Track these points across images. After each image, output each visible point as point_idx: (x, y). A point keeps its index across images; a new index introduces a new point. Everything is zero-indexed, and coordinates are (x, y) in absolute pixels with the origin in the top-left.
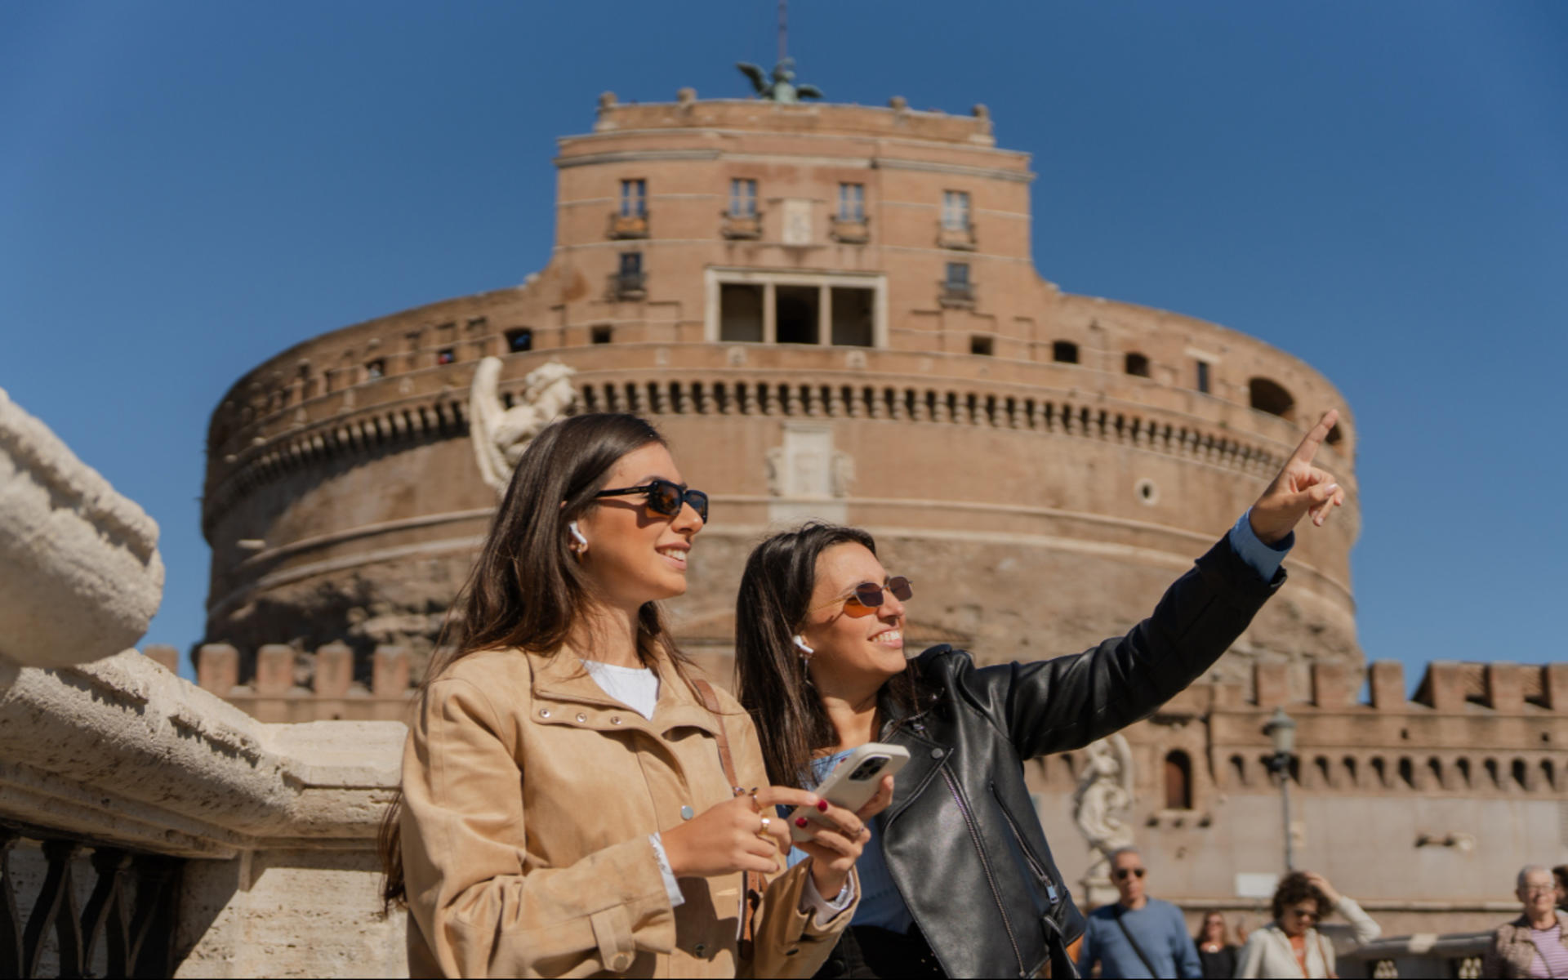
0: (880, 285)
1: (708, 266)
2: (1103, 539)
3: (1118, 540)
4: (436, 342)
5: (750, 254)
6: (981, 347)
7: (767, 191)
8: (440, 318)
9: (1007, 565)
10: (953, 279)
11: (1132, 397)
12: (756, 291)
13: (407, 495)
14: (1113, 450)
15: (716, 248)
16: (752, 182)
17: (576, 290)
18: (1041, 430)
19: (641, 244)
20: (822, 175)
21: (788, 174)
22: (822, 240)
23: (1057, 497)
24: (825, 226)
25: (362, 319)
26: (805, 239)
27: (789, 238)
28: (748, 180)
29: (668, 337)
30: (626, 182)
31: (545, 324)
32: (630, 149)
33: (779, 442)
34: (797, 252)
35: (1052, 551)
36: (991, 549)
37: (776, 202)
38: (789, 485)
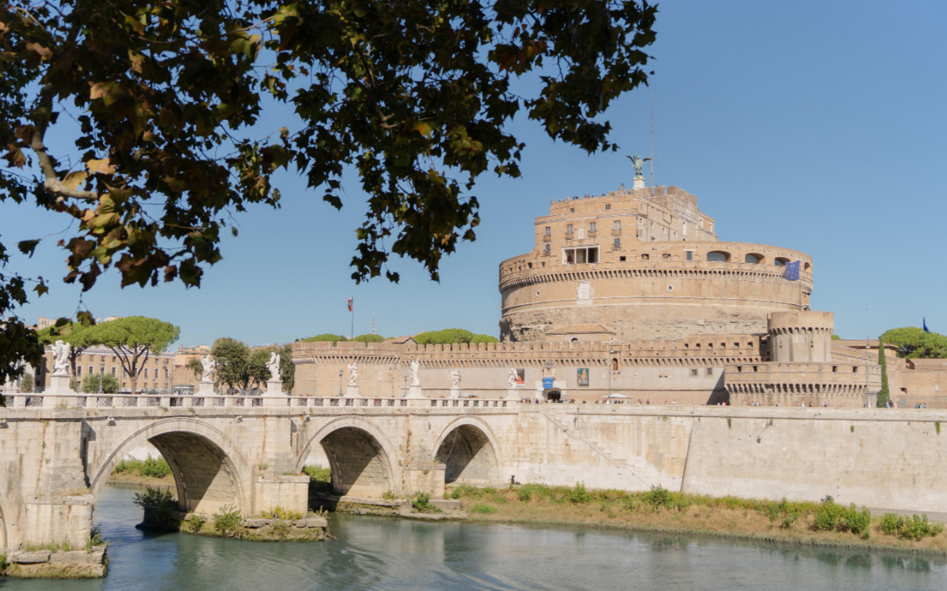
0: (599, 247)
1: (563, 247)
2: (656, 301)
3: (660, 301)
4: (518, 265)
5: (571, 243)
6: (623, 259)
7: (575, 227)
8: (518, 260)
9: (629, 310)
10: (616, 243)
11: (665, 265)
12: (573, 251)
13: (517, 299)
14: (659, 280)
15: (563, 242)
16: (571, 225)
17: (538, 254)
18: (639, 277)
19: (549, 243)
20: (586, 221)
21: (579, 222)
22: (586, 237)
23: (643, 293)
24: (587, 233)
25: (508, 258)
26: (583, 238)
27: (579, 238)
28: (570, 225)
29: (555, 264)
30: (547, 228)
31: (533, 261)
32: (547, 219)
33: (579, 286)
34: (581, 241)
35: (641, 306)
36: (624, 307)
37: (576, 229)
38: (580, 296)
